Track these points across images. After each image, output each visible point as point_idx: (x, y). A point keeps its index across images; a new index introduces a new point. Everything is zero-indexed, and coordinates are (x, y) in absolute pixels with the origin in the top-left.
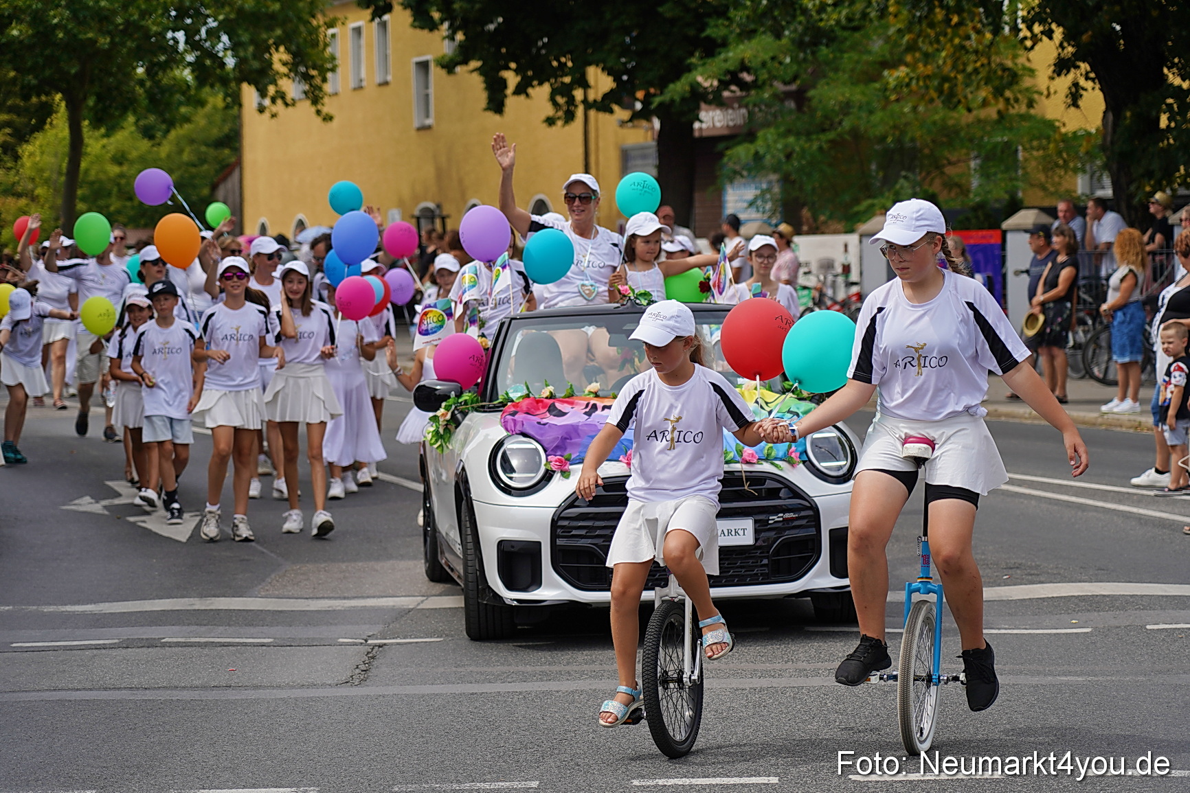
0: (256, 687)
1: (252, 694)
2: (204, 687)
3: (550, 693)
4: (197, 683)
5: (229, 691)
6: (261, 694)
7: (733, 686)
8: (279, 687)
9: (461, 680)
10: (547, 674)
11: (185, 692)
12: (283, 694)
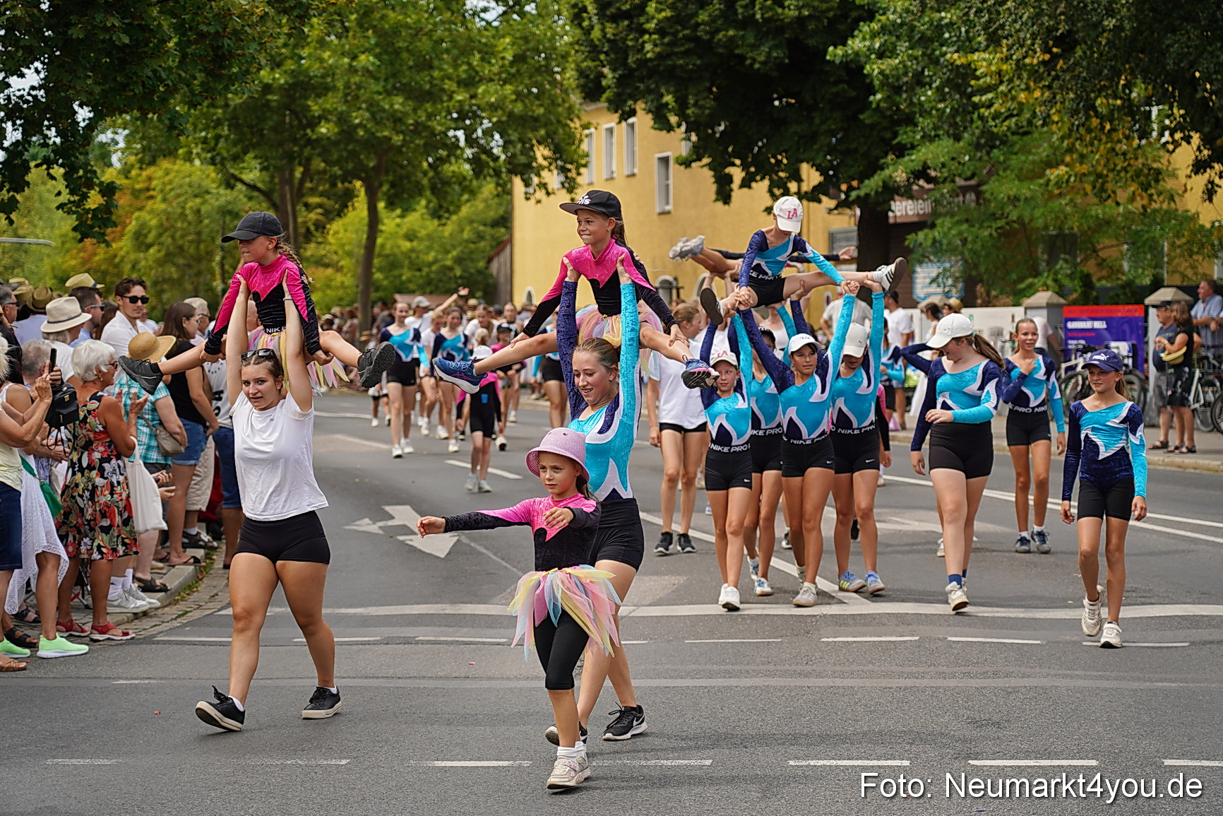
0: (489, 679)
1: (485, 684)
2: (447, 678)
3: (730, 688)
4: (441, 674)
5: (467, 681)
6: (493, 684)
7: (883, 685)
8: (508, 678)
9: (659, 676)
10: (729, 672)
11: (431, 681)
12: (512, 684)
